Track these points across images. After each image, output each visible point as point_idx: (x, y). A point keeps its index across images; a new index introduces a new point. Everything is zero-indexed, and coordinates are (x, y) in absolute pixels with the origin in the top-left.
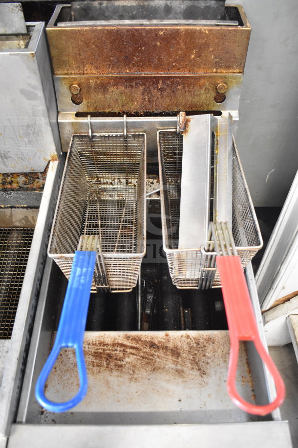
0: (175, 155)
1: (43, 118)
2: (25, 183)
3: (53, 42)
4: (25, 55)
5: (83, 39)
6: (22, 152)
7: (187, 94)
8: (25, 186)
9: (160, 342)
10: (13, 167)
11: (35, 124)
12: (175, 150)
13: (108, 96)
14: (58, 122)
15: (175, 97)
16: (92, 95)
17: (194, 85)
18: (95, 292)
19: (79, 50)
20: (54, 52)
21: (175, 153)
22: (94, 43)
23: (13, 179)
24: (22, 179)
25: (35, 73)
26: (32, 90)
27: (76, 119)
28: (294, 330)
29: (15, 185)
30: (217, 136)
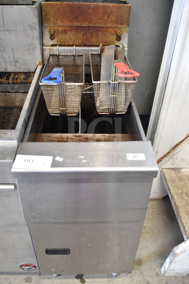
0: (98, 67)
1: (37, 41)
2: (24, 79)
3: (44, 9)
4: (33, 7)
5: (57, 8)
6: (25, 59)
7: (103, 36)
8: (24, 81)
9: (90, 138)
10: (20, 69)
11: (33, 43)
12: (98, 64)
13: (67, 36)
14: (43, 48)
15: (98, 38)
16: (60, 36)
17: (107, 31)
18: (59, 115)
19: (55, 13)
20: (44, 13)
21: (98, 66)
22: (62, 10)
23: (18, 77)
24: (23, 76)
25: (36, 16)
26: (34, 25)
27: (51, 47)
28: (164, 175)
29: (19, 80)
30: (117, 55)
